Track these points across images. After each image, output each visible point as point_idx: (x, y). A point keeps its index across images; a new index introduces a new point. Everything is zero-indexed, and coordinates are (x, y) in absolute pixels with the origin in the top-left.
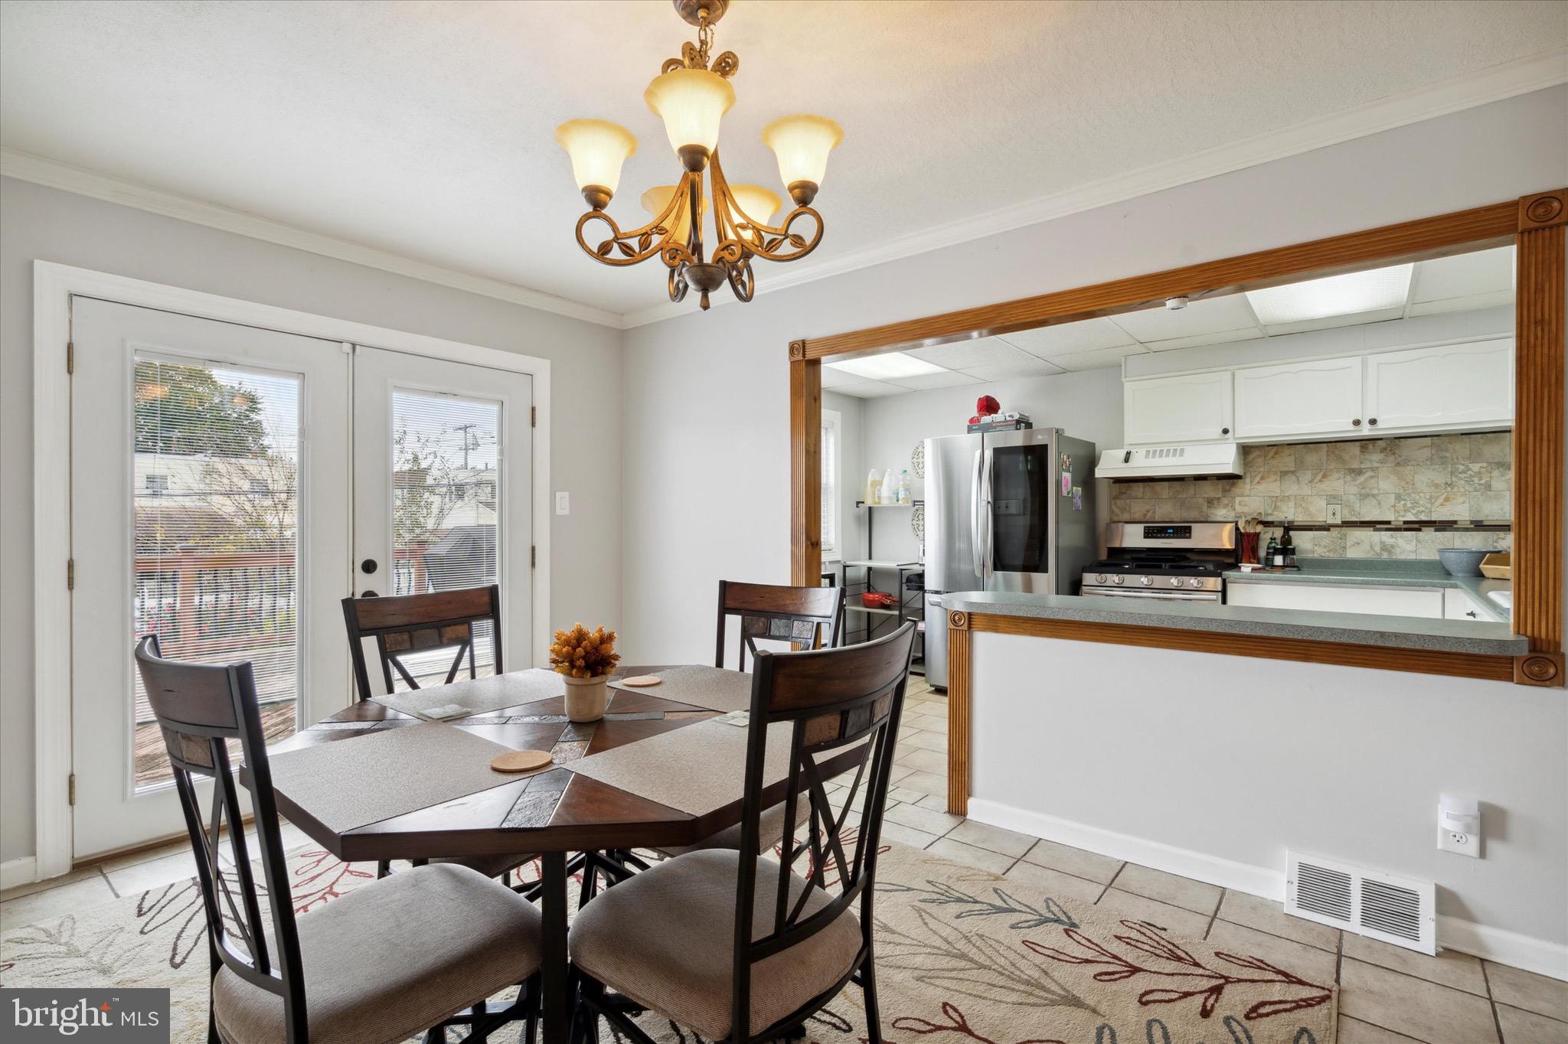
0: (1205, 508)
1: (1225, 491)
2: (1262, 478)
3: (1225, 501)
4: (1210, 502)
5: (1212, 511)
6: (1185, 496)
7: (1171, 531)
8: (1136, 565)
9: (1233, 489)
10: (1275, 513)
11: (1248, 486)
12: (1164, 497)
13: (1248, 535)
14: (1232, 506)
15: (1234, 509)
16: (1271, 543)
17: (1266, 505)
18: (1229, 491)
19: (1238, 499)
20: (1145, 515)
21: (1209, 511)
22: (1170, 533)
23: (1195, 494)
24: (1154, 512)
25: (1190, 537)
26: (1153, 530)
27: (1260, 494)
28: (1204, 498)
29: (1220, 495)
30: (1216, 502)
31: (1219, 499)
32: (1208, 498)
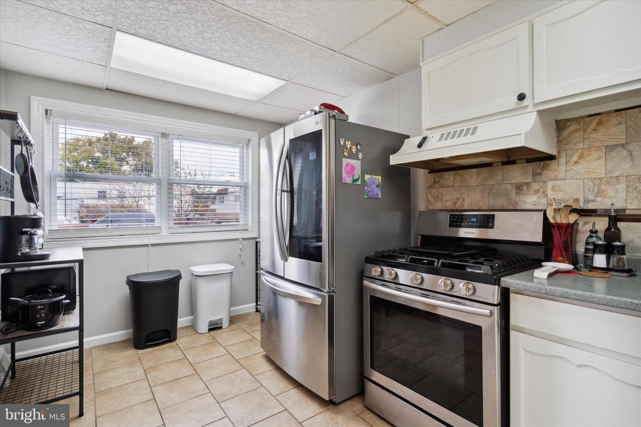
0: (513, 194)
1: (535, 175)
2: (581, 157)
3: (535, 186)
4: (519, 188)
5: (521, 199)
6: (491, 182)
7: (475, 220)
8: (411, 258)
9: (545, 172)
10: (599, 199)
11: (563, 168)
12: (472, 184)
13: (560, 226)
14: (544, 192)
15: (546, 196)
16: (591, 237)
17: (586, 190)
18: (540, 174)
19: (550, 184)
20: (455, 203)
21: (518, 199)
22: (473, 222)
23: (502, 180)
24: (463, 200)
25: (492, 227)
26: (458, 219)
27: (579, 177)
28: (512, 184)
29: (530, 180)
30: (525, 188)
31: (528, 184)
32: (516, 184)
